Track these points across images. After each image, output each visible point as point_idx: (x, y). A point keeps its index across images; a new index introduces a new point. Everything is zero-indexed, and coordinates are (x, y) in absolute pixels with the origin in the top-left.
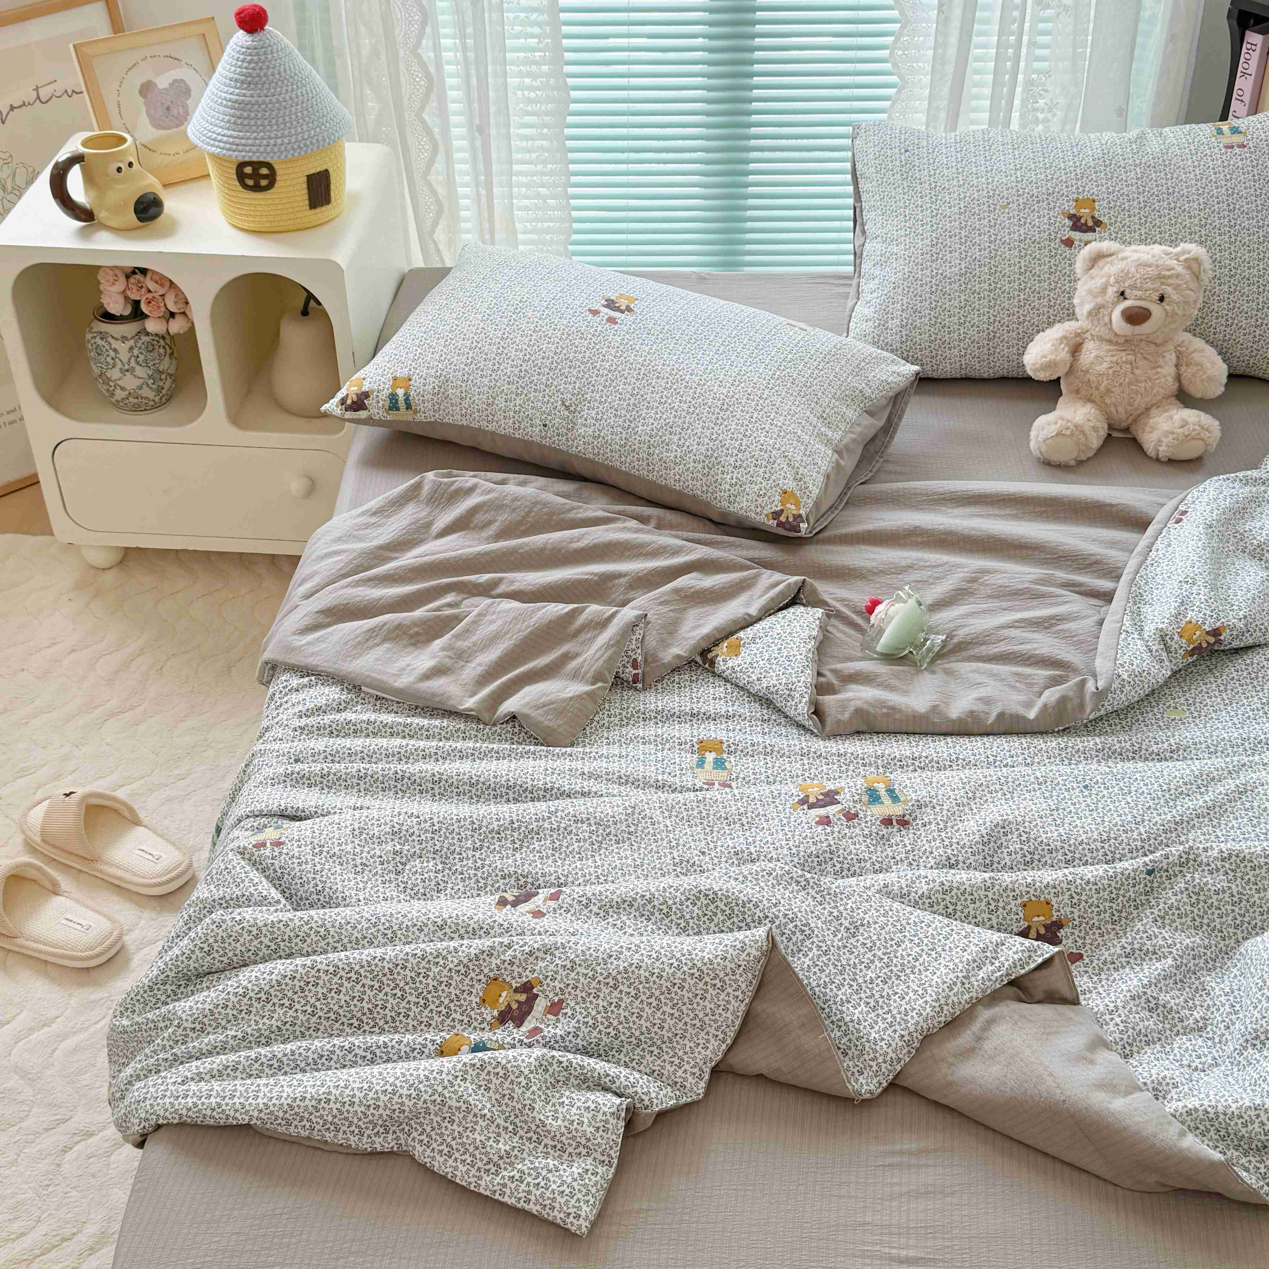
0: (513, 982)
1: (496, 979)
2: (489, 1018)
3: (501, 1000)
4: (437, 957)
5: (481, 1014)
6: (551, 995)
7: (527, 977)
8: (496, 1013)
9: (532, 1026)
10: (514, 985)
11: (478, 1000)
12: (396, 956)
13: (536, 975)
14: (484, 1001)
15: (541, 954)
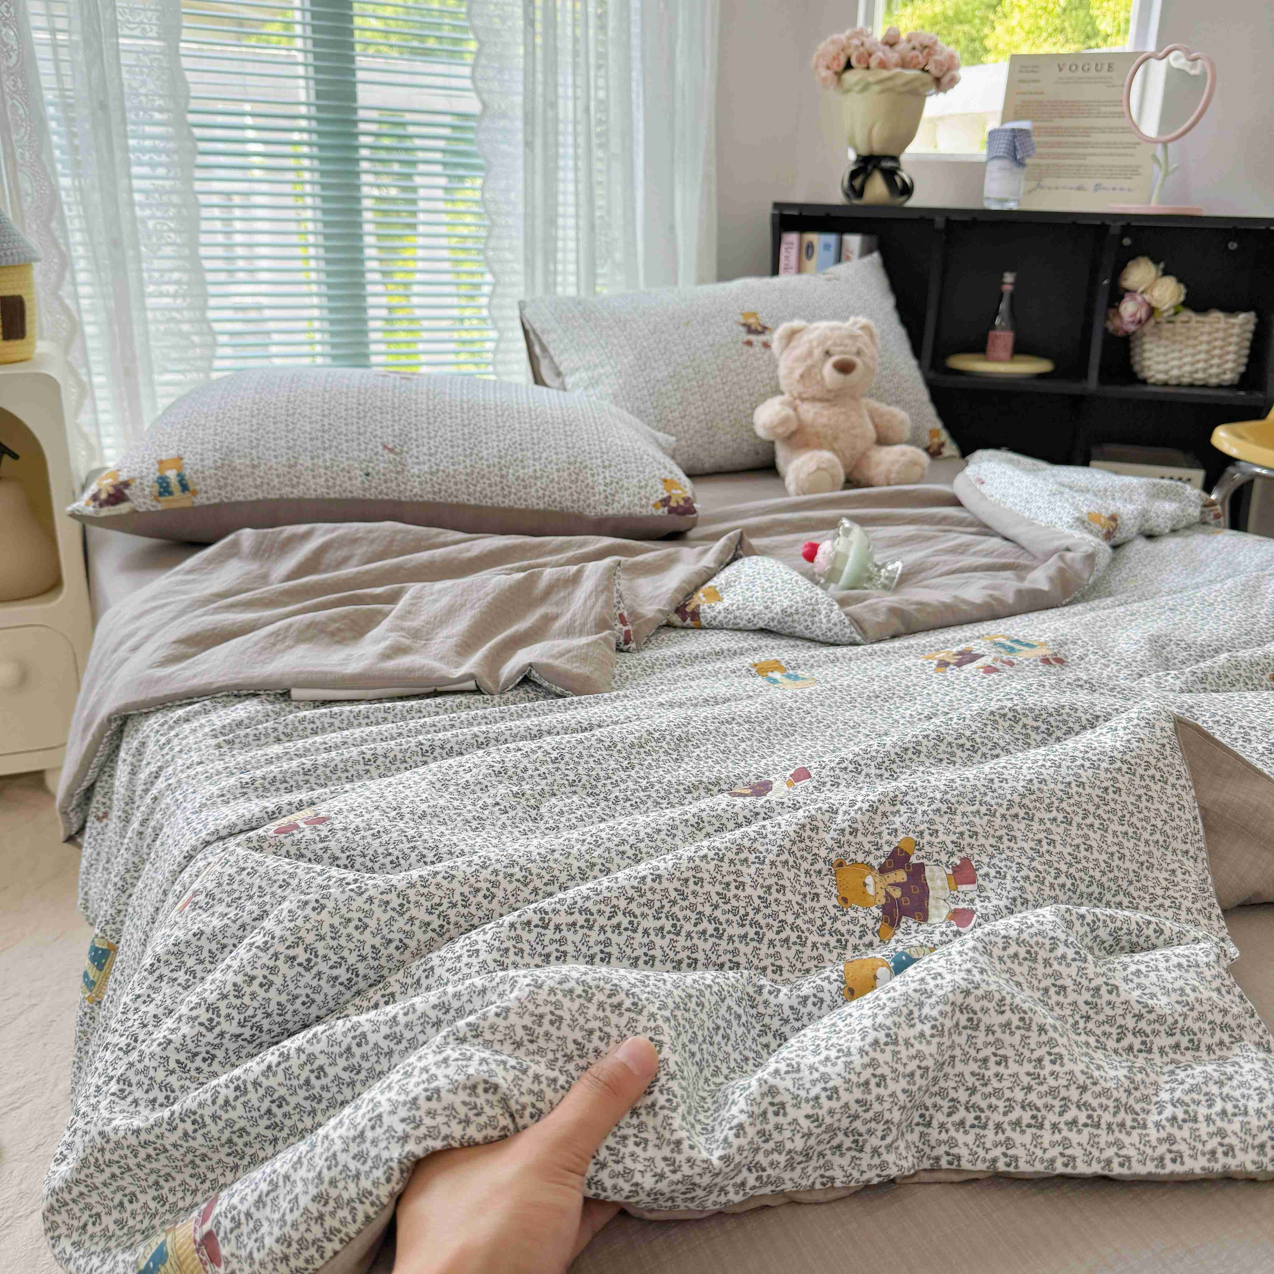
0: (870, 859)
1: (841, 864)
2: (870, 923)
3: (871, 890)
4: (739, 851)
5: (854, 921)
6: (944, 858)
7: (889, 843)
8: (877, 912)
9: (945, 912)
10: (875, 864)
11: (834, 901)
12: (676, 866)
13: (901, 836)
14: (845, 900)
15: (887, 807)
